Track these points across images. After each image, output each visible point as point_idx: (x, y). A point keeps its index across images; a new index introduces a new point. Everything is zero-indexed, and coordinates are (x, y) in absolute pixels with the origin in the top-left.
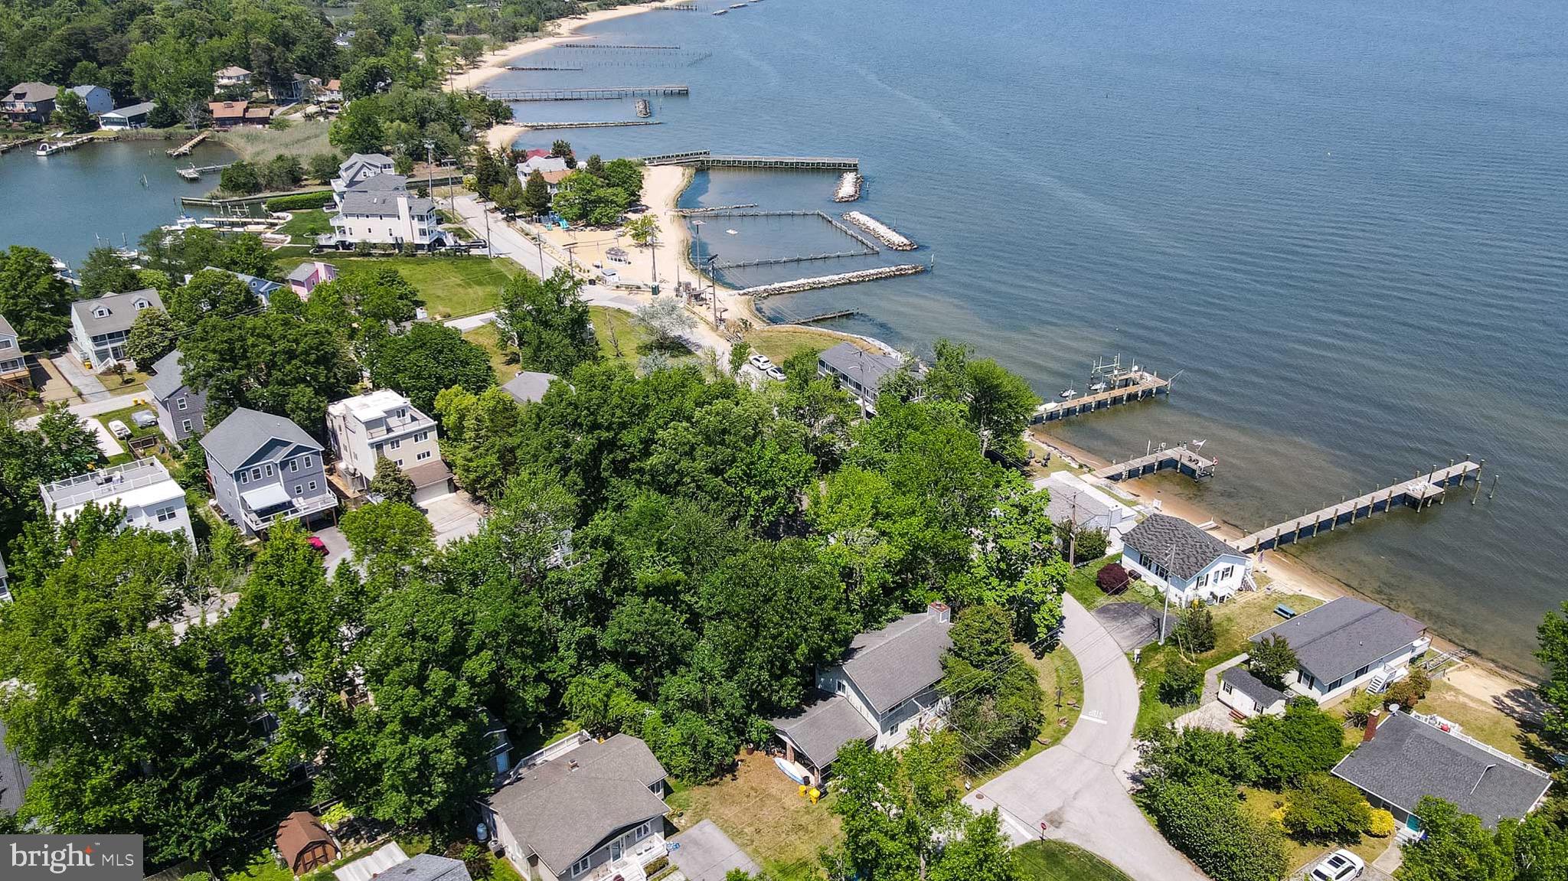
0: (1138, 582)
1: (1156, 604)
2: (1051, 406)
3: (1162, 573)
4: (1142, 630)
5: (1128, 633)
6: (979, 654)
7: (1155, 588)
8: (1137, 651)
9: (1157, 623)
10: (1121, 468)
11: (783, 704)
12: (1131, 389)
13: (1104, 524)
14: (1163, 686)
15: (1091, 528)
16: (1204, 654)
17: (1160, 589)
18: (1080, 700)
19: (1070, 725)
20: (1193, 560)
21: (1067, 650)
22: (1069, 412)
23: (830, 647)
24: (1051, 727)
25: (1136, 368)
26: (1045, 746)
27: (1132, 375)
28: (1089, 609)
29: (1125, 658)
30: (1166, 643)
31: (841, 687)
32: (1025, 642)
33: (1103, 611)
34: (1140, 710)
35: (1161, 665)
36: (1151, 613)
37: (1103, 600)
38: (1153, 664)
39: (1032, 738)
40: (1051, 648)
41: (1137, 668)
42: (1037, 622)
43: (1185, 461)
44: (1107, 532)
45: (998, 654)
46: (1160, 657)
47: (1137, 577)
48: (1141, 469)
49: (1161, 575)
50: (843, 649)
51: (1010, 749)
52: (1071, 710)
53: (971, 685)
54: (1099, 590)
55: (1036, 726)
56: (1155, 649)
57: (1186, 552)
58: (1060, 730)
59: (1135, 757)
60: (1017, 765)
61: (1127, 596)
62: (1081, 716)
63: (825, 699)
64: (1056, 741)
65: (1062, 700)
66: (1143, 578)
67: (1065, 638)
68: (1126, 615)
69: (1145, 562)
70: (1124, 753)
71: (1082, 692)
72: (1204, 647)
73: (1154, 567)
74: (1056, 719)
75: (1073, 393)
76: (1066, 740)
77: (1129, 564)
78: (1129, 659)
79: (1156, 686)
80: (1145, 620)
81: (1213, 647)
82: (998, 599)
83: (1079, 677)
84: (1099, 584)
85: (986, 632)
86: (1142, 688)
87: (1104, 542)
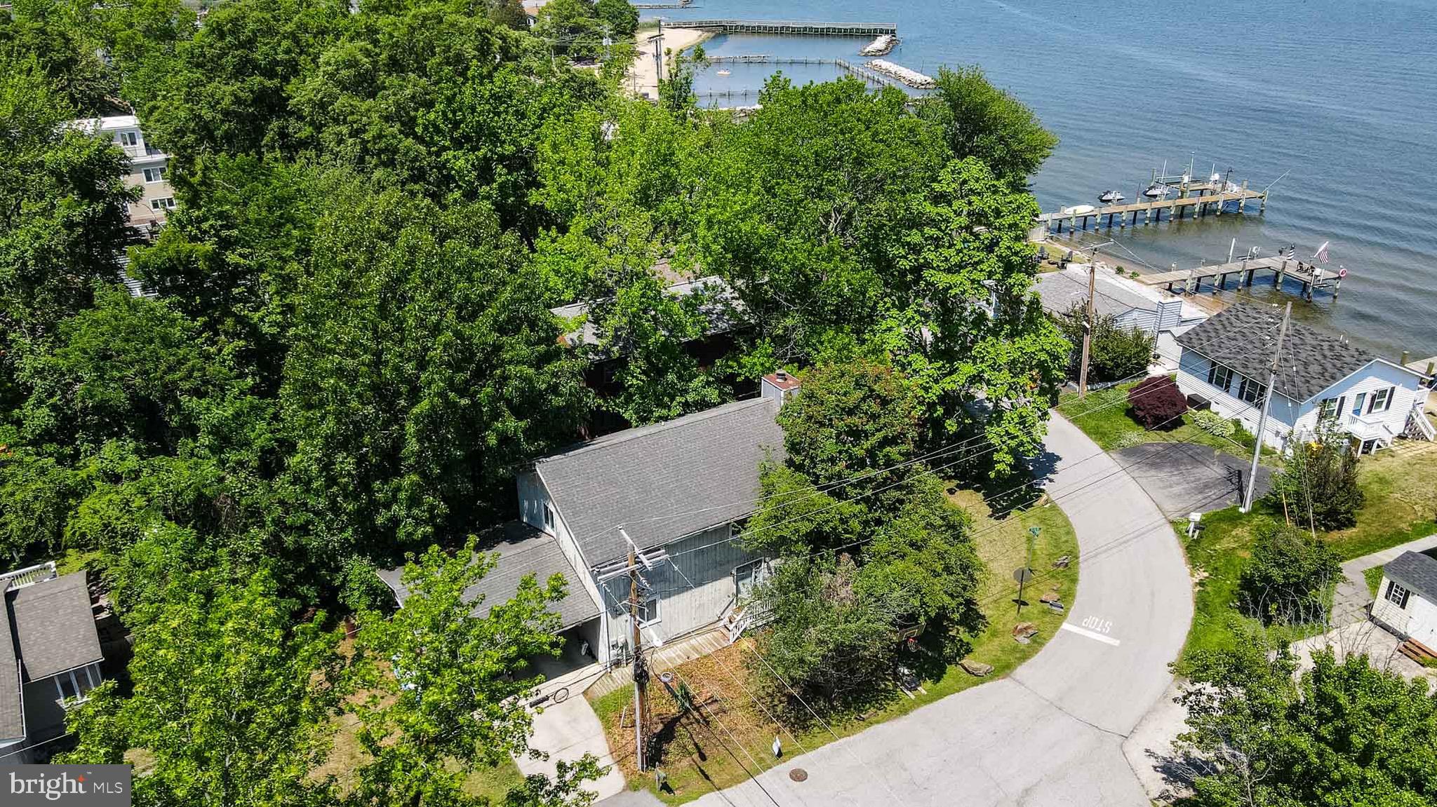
0: (1204, 413)
1: (1236, 449)
2: (1084, 209)
3: (1252, 394)
4: (1206, 486)
5: (1177, 489)
6: (832, 460)
7: (1237, 423)
8: (1196, 517)
9: (1237, 479)
10: (1186, 275)
11: (401, 534)
12: (1208, 198)
13: (1147, 325)
14: (1247, 583)
15: (1126, 325)
16: (1335, 535)
17: (1246, 425)
18: (1067, 597)
19: (1037, 641)
20: (1314, 368)
21: (1054, 508)
22: (1111, 220)
23: (496, 415)
24: (996, 641)
25: (1216, 177)
26: (978, 678)
27: (1210, 186)
28: (1105, 448)
29: (1169, 531)
30: (1254, 510)
31: (549, 517)
32: (978, 490)
33: (1131, 452)
34: (1195, 623)
35: (1244, 547)
36: (1225, 460)
37: (1135, 435)
38: (1226, 544)
39: (952, 660)
40: (1025, 501)
41: (1192, 550)
42: (995, 441)
43: (1292, 270)
44: (1153, 339)
45: (874, 465)
46: (1243, 532)
47: (1201, 404)
48: (1219, 278)
49: (1250, 398)
50: (522, 424)
51: (897, 677)
52: (1044, 612)
53: (805, 527)
54: (1130, 421)
55: (964, 635)
56: (1233, 518)
57: (1303, 356)
58: (1015, 649)
59: (1176, 720)
60: (904, 711)
61: (1181, 434)
62: (1066, 626)
63: (514, 540)
64: (1002, 669)
65: (1030, 594)
66: (1214, 407)
67: (1053, 488)
68: (1176, 463)
69: (1220, 378)
70: (1151, 711)
71: (1074, 581)
72: (1335, 519)
73: (1236, 384)
74: (1010, 626)
75: (1119, 197)
76: (1022, 671)
77: (1189, 385)
78: (1179, 532)
79: (1231, 582)
80: (1215, 471)
81: (1351, 523)
82: (921, 393)
83: (1073, 554)
84: (1130, 413)
85: (851, 412)
86: (1201, 584)
87: (1146, 349)
